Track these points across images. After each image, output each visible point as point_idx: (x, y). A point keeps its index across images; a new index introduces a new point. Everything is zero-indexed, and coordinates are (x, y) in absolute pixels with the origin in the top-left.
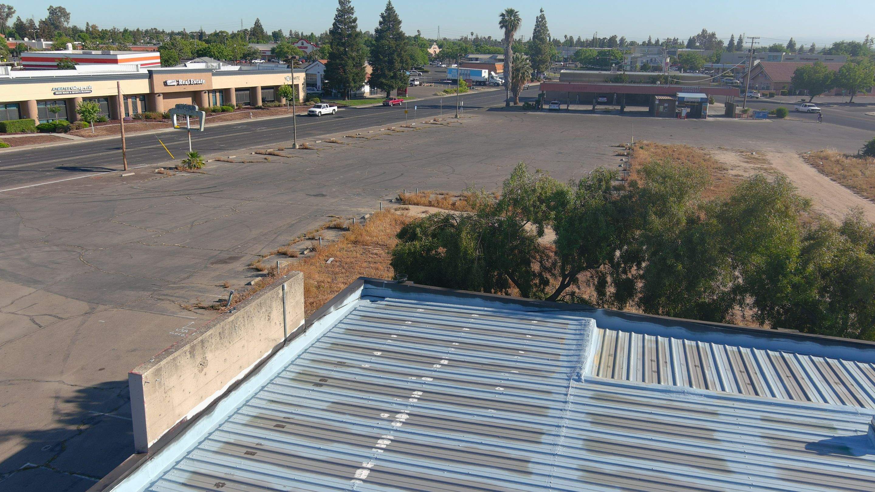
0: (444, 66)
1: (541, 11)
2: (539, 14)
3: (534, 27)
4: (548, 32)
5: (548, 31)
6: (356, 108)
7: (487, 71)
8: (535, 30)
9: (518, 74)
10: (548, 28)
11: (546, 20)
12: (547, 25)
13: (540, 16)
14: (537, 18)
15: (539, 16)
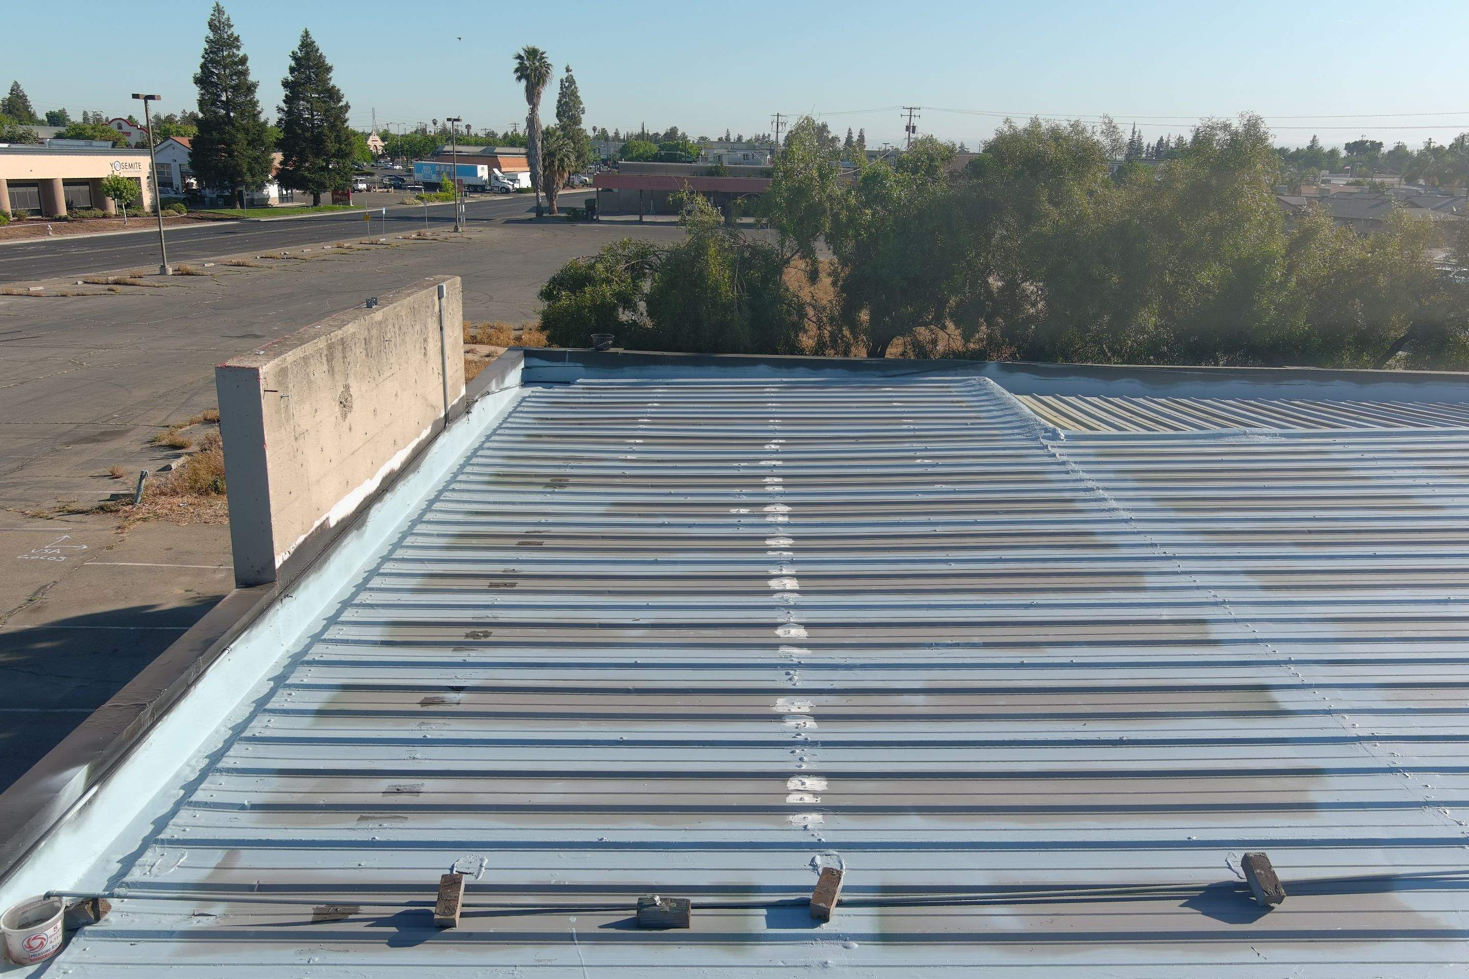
0: (398, 167)
1: (568, 70)
2: (564, 75)
3: (557, 97)
4: (582, 106)
5: (581, 103)
6: (259, 221)
7: (486, 167)
8: (559, 101)
9: (553, 162)
10: (582, 99)
11: (577, 85)
12: (578, 94)
13: (567, 78)
14: (562, 81)
15: (564, 78)
